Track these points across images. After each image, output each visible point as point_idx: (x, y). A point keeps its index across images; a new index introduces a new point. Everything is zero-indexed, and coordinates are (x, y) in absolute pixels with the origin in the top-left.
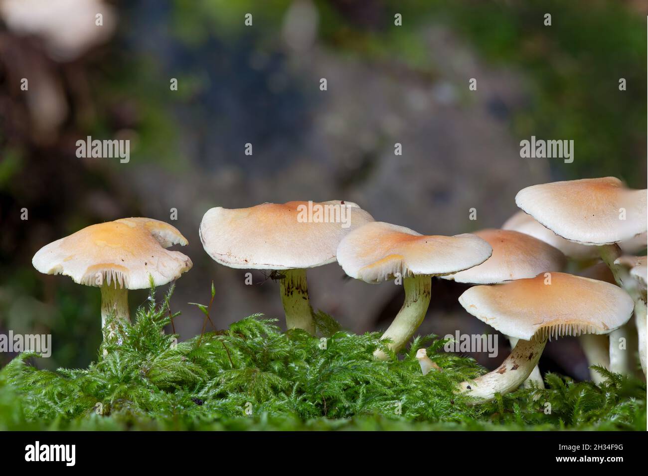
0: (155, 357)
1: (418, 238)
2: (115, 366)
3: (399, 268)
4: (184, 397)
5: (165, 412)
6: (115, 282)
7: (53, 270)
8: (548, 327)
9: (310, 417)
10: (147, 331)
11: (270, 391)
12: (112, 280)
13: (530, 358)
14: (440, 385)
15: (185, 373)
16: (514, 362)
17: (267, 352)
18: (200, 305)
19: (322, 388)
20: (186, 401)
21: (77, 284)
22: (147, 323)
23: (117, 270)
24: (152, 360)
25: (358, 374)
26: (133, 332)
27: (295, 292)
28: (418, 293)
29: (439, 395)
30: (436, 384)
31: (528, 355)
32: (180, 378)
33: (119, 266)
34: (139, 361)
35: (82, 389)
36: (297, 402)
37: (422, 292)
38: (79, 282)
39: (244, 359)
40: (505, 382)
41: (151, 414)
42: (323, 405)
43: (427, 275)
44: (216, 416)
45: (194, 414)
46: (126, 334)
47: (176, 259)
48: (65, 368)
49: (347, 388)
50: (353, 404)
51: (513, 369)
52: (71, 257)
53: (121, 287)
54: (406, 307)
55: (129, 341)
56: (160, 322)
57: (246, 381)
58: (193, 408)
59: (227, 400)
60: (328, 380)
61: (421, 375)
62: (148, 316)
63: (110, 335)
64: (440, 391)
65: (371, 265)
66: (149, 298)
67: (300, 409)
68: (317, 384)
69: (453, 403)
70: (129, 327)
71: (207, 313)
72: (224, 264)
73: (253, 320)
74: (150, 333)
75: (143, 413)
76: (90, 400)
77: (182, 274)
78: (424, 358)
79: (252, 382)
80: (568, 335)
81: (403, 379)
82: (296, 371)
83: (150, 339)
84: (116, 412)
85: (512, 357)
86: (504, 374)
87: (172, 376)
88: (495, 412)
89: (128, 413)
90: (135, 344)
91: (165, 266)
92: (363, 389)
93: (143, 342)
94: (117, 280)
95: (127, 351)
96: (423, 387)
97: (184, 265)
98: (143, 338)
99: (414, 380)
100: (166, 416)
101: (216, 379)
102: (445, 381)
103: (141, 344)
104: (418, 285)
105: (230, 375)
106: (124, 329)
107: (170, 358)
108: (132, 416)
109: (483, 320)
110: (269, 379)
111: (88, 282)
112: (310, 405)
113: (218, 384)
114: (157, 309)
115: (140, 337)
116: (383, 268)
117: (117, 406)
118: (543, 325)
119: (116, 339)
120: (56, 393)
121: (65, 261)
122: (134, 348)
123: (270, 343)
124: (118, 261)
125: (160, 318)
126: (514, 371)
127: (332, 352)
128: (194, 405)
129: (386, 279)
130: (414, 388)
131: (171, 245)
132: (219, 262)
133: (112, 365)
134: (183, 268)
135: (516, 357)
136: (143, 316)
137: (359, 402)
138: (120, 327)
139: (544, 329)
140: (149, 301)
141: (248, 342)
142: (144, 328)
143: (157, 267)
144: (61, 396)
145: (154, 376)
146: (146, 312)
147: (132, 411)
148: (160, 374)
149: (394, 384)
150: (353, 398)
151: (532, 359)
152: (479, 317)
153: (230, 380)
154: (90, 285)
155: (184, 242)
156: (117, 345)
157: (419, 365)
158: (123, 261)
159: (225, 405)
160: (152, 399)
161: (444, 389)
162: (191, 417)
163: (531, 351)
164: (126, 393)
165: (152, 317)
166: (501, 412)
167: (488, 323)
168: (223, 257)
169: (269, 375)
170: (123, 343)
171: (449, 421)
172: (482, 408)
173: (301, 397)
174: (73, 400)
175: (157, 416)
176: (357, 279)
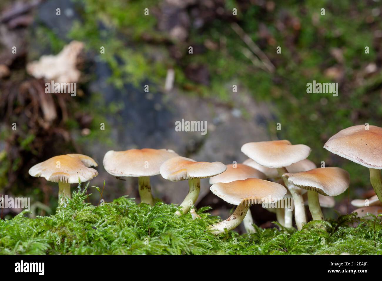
0: (79, 211)
1: (195, 163)
2: (62, 215)
3: (185, 175)
4: (88, 225)
5: (80, 232)
6: (64, 180)
7: (37, 175)
8: (248, 200)
9: (142, 236)
10: (77, 201)
11: (126, 225)
12: (63, 180)
13: (241, 215)
14: (200, 224)
15: (91, 218)
16: (234, 216)
17: (128, 210)
18: (97, 187)
19: (149, 224)
20: (89, 227)
21: (47, 181)
22: (77, 198)
23: (65, 175)
24: (78, 213)
25: (165, 219)
26: (71, 202)
27: (145, 188)
28: (194, 186)
29: (200, 229)
30: (199, 224)
31: (241, 213)
32: (89, 220)
33: (66, 174)
34: (72, 213)
35: (46, 223)
36: (137, 229)
37: (196, 186)
38: (48, 180)
39: (117, 213)
40: (230, 225)
41: (73, 233)
42: (148, 231)
43: (197, 178)
44: (101, 234)
45: (92, 233)
46: (68, 202)
47: (91, 171)
48: (40, 216)
49: (159, 225)
50: (162, 231)
51: (234, 219)
52: (45, 170)
53: (66, 182)
54: (190, 193)
55: (69, 206)
56: (83, 197)
57: (116, 220)
58: (92, 230)
59: (107, 227)
60: (152, 221)
61: (192, 220)
62: (77, 195)
63: (61, 203)
64: (200, 227)
65: (173, 173)
66: (78, 187)
67: (138, 232)
68: (147, 223)
69: (205, 232)
70: (69, 199)
71: (100, 191)
72: (113, 174)
73: (124, 198)
74: (78, 202)
75: (70, 232)
76: (49, 227)
77: (93, 178)
78: (194, 212)
79: (118, 221)
80: (256, 204)
81: (185, 222)
82: (138, 217)
83: (78, 205)
84: (59, 231)
85: (234, 214)
86: (230, 221)
87: (85, 219)
88: (225, 237)
89: (64, 232)
90: (72, 207)
91: (85, 174)
92: (166, 225)
93: (75, 206)
94: (65, 180)
95: (68, 210)
96: (192, 225)
97: (94, 174)
98: (75, 204)
99: (189, 222)
100: (80, 233)
101: (103, 219)
102: (202, 222)
103: (74, 207)
104: (194, 183)
105: (109, 218)
106: (67, 201)
107: (85, 212)
108: (65, 233)
109: (219, 197)
110: (126, 219)
111: (52, 180)
112: (142, 230)
113: (103, 222)
114: (81, 192)
115: (74, 203)
116: (179, 175)
117: (59, 229)
118: (245, 199)
119: (63, 205)
120: (34, 224)
121: (42, 171)
122: (71, 208)
123: (129, 207)
124: (65, 171)
125: (83, 196)
126: (234, 220)
127: (156, 211)
128: (92, 229)
129: (180, 180)
130: (189, 225)
131: (90, 166)
132: (111, 174)
133: (61, 215)
134: (93, 175)
135: (235, 214)
136: (75, 195)
137: (164, 230)
138: (66, 200)
139: (245, 201)
140: (78, 189)
141: (120, 206)
142: (75, 200)
143: (82, 174)
144: (36, 225)
145: (78, 219)
146: (77, 193)
147: (65, 231)
148: (80, 218)
149: (180, 224)
150: (162, 228)
151: (242, 215)
152: (218, 196)
153: (109, 220)
154: (53, 181)
155: (96, 165)
156: (64, 207)
157: (192, 216)
158: (67, 171)
159: (106, 230)
160: (74, 226)
161: (202, 226)
162: (90, 234)
163: (242, 211)
164: (64, 224)
165: (79, 195)
166: (228, 237)
167: (221, 198)
168: (113, 172)
169: (126, 218)
170: (66, 206)
171: (203, 239)
172: (219, 236)
173: (139, 227)
174: (41, 227)
175: (76, 233)
176: (167, 180)
